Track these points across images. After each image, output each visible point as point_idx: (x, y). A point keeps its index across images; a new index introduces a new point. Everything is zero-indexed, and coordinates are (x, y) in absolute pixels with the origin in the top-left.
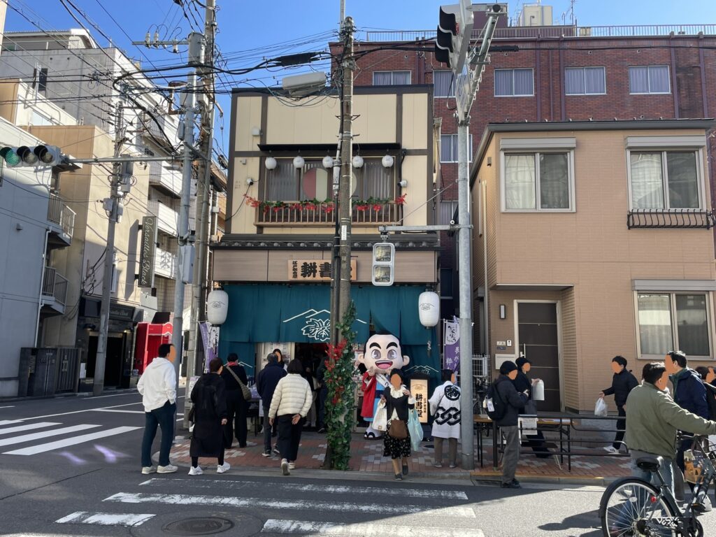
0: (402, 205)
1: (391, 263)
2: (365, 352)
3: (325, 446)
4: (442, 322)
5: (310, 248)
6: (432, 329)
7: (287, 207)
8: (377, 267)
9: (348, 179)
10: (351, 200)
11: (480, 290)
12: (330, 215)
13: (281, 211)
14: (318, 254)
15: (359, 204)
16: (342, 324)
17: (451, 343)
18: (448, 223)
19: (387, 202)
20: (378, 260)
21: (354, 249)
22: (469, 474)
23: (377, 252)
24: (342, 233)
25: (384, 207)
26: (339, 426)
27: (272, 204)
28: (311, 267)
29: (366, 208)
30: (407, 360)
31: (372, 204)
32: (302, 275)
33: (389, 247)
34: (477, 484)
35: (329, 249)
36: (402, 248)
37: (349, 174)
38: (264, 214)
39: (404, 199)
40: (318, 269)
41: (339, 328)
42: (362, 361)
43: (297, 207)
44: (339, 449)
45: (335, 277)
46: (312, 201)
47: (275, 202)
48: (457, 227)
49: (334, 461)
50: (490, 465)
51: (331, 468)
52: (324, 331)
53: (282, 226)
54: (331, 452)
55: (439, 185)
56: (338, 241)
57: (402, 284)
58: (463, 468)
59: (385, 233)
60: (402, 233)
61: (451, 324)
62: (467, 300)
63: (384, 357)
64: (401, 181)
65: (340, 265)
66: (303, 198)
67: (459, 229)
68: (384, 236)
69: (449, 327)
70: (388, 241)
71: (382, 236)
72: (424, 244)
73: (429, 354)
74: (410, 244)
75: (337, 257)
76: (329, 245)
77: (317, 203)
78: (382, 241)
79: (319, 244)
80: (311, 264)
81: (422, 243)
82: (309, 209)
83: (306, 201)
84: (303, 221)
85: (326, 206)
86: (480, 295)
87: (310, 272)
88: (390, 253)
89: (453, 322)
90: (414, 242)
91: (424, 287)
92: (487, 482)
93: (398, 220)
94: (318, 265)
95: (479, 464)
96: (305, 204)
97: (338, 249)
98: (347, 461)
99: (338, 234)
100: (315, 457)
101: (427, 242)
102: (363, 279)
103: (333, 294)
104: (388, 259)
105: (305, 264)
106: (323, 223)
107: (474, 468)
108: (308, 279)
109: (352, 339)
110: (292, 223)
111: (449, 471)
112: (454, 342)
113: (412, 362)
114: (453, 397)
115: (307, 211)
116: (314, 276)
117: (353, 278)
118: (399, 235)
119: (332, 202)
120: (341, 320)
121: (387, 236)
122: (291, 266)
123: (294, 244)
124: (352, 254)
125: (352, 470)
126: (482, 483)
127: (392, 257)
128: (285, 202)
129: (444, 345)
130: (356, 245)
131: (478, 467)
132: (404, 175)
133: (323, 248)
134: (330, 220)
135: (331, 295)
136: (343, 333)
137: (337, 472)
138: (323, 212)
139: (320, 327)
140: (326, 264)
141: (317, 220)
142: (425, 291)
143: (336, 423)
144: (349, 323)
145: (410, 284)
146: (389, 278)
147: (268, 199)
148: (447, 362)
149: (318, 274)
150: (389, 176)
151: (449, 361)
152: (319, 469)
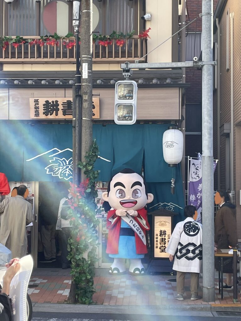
0: (146, 40)
1: (133, 102)
2: (109, 190)
3: (70, 282)
4: (186, 159)
5: (51, 86)
6: (177, 166)
7: (28, 42)
8: (119, 105)
9: (88, 15)
10: (91, 37)
11: (226, 126)
12: (71, 51)
13: (21, 46)
14: (61, 92)
15: (101, 39)
16: (84, 163)
17: (194, 180)
18: (192, 60)
19: (130, 37)
20: (120, 98)
21: (96, 86)
22: (209, 306)
23: (119, 90)
24: (83, 71)
25: (127, 42)
26: (83, 262)
27: (12, 39)
28: (53, 105)
29: (109, 43)
30: (151, 197)
31: (116, 39)
32: (44, 113)
33: (131, 85)
34: (216, 315)
35: (70, 87)
36: (146, 85)
37: (89, 9)
38: (4, 50)
39: (149, 34)
40: (61, 107)
41: (81, 167)
42: (106, 199)
43: (38, 43)
44: (83, 284)
45: (77, 116)
46: (52, 36)
47: (14, 37)
48: (200, 63)
49: (78, 295)
50: (231, 297)
51: (76, 302)
52: (67, 169)
53: (23, 63)
54: (75, 287)
55: (184, 19)
56: (79, 79)
57: (147, 122)
58: (204, 301)
59: (128, 71)
60: (146, 69)
61: (195, 161)
62: (209, 138)
63: (129, 196)
64: (145, 14)
65: (82, 104)
66: (44, 33)
67: (203, 66)
68: (126, 74)
69: (193, 164)
70: (131, 78)
71: (124, 74)
72: (168, 81)
73: (172, 191)
74: (154, 81)
75: (78, 96)
76: (71, 82)
77: (58, 38)
78: (124, 79)
79: (61, 81)
80: (53, 102)
81: (166, 79)
82: (50, 45)
83: (47, 36)
84: (44, 57)
85: (68, 41)
86: (225, 131)
87: (53, 110)
88: (132, 91)
89: (198, 159)
90: (159, 79)
91: (167, 124)
92: (226, 313)
93: (142, 56)
94: (60, 103)
95: (220, 297)
96: (46, 40)
97: (79, 87)
98: (92, 295)
99: (79, 72)
100: (60, 292)
101: (172, 78)
102: (106, 117)
103: (75, 133)
104: (131, 97)
105: (47, 102)
106: (65, 60)
107: (214, 300)
108: (50, 117)
109: (95, 178)
110: (33, 60)
111: (190, 303)
112: (198, 179)
113: (156, 199)
114: (192, 233)
115: (47, 46)
116: (57, 115)
117: (97, 117)
118: (143, 72)
119: (73, 38)
120: (83, 159)
121: (129, 74)
122: (32, 104)
123: (35, 81)
124: (95, 92)
125: (96, 304)
126: (222, 315)
127: (135, 95)
128: (25, 37)
129: (188, 182)
130: (99, 82)
131: (219, 299)
132: (148, 8)
133: (65, 86)
134: (71, 56)
135: (73, 135)
136: (85, 173)
137: (81, 306)
138: (65, 47)
139: (64, 166)
140: (69, 103)
141: (58, 56)
142: (169, 129)
143: (80, 259)
144: (92, 162)
145: (154, 122)
146: (132, 117)
147: (7, 34)
148: (191, 198)
149: (60, 112)
150: (132, 9)
151: (192, 198)
152: (64, 303)
